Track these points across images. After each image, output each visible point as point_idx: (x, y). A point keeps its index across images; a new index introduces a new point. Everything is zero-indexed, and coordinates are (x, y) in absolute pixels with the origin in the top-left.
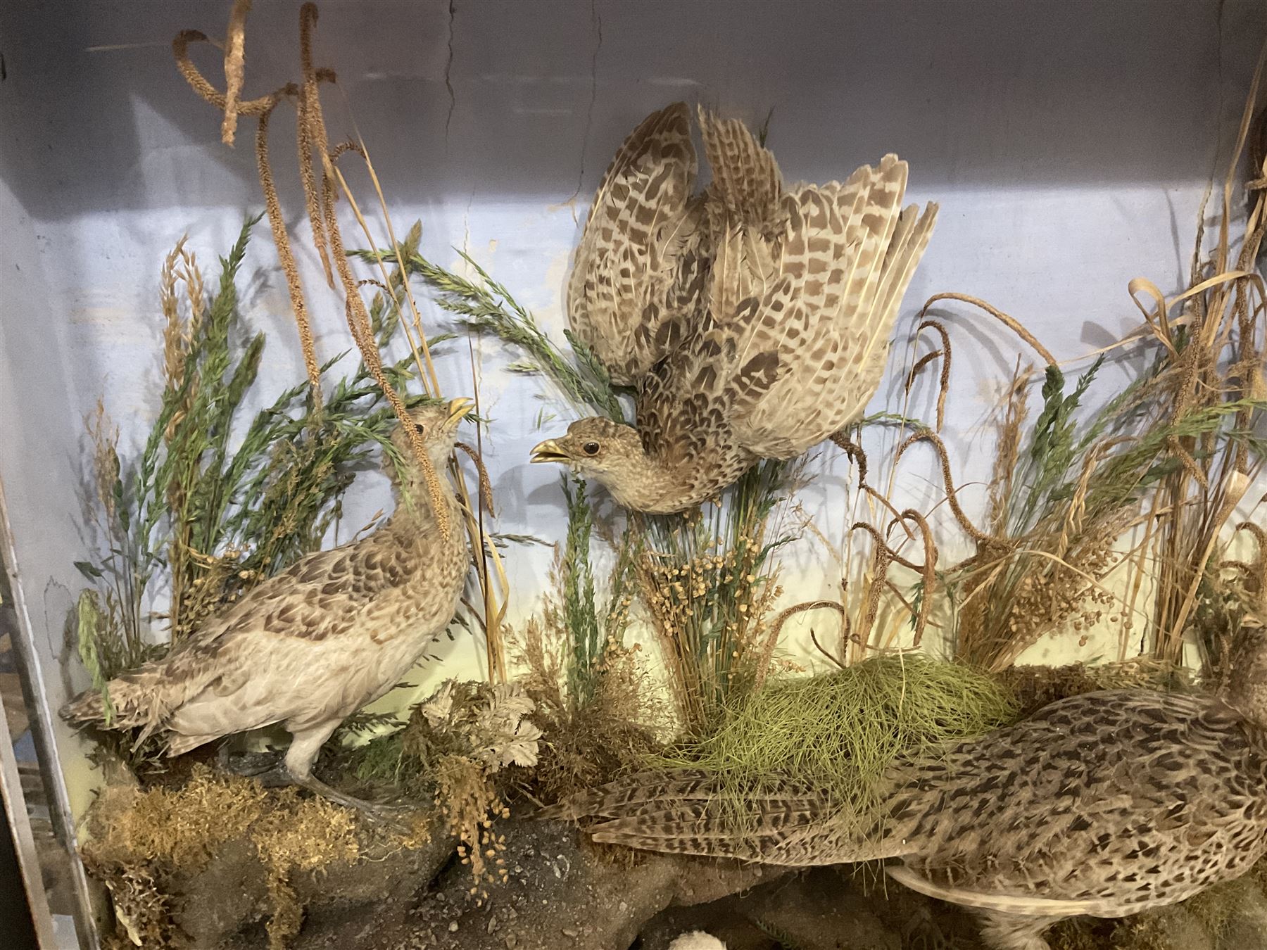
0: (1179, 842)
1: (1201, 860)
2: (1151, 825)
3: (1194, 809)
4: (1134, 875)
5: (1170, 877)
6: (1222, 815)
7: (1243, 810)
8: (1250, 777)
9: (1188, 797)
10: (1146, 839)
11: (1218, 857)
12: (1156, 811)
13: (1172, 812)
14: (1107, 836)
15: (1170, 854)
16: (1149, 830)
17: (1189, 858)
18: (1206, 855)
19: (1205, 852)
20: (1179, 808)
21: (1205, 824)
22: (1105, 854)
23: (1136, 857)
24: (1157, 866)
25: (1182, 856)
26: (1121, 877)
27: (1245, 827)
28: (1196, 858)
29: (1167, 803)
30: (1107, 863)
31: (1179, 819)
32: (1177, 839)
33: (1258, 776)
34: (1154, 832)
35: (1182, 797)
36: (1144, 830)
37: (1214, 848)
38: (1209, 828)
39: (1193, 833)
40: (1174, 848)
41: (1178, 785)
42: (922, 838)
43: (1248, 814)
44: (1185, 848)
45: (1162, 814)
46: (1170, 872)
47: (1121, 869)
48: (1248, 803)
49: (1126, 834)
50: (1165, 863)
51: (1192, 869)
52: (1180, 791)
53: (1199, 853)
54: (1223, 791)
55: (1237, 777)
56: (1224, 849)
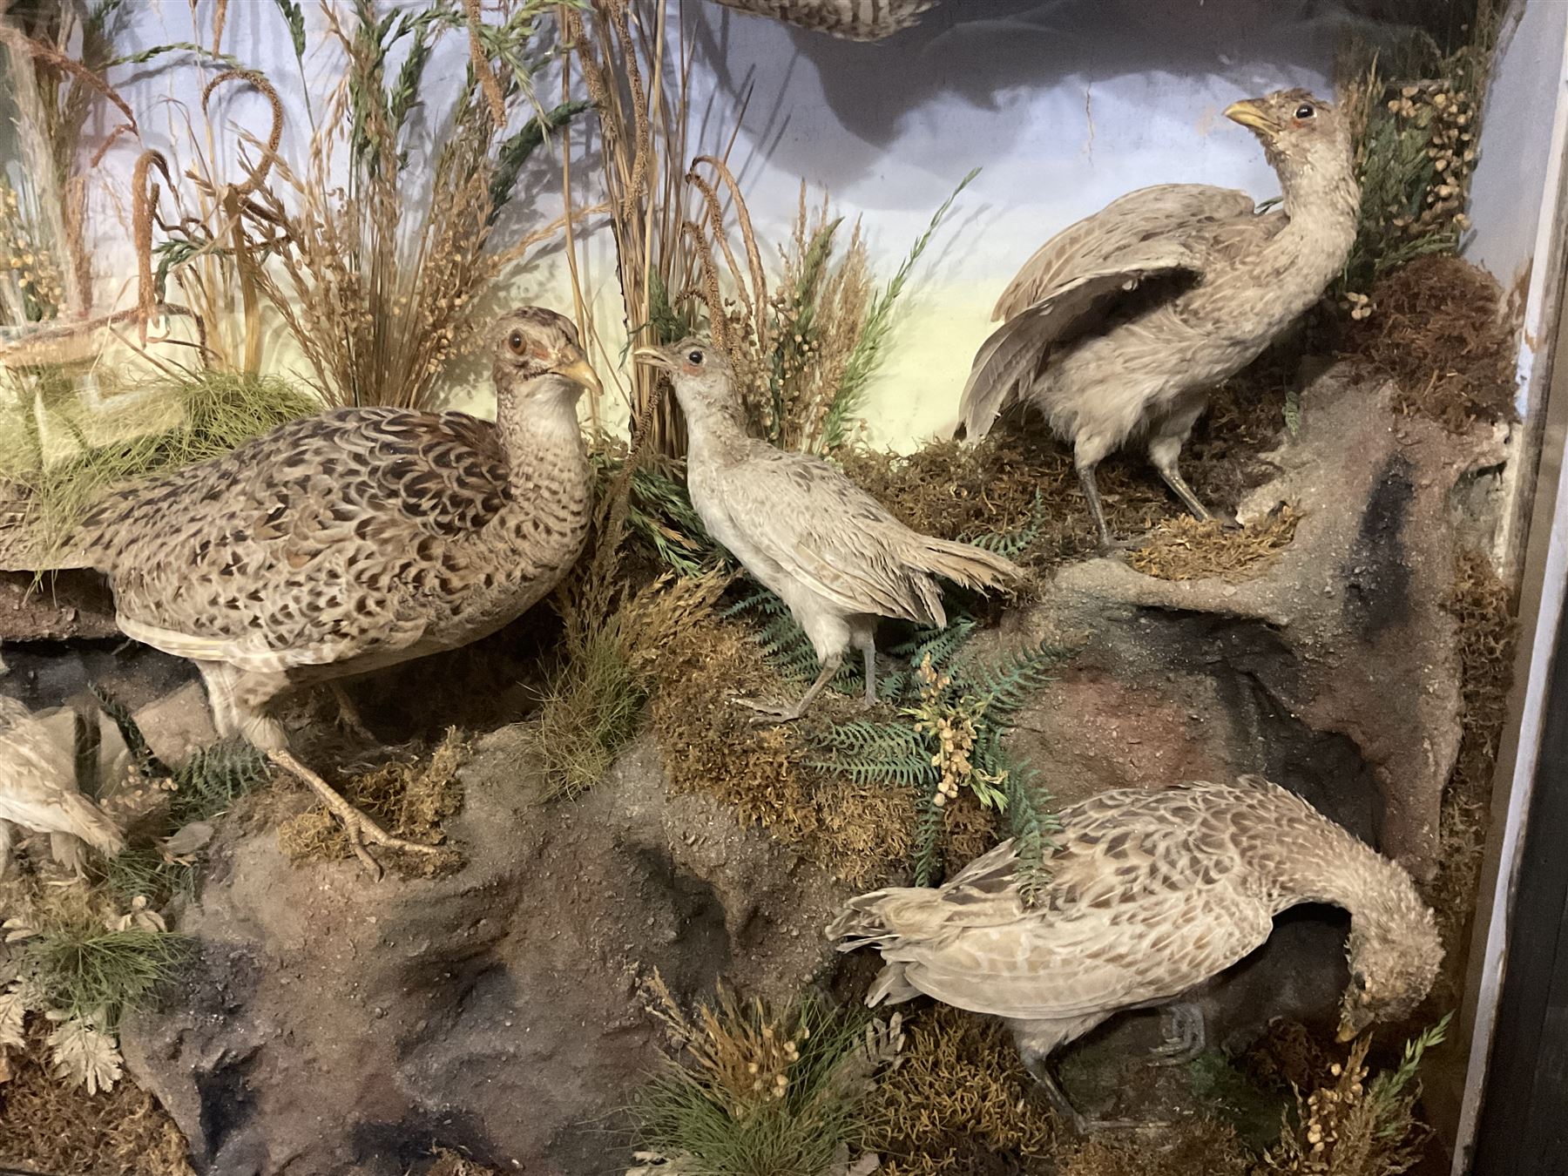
0: (277, 559)
1: (306, 589)
2: (249, 532)
3: (297, 516)
4: (235, 600)
5: (275, 609)
6: (324, 528)
7: (354, 523)
8: (380, 486)
9: (291, 498)
10: (240, 550)
11: (334, 591)
12: (256, 514)
13: (272, 518)
14: (208, 542)
15: (267, 574)
16: (244, 539)
17: (292, 584)
18: (312, 584)
19: (310, 579)
20: (279, 513)
21: (306, 538)
22: (204, 567)
23: (231, 573)
24: (257, 591)
25: (282, 579)
26: (222, 600)
27: (358, 550)
28: (299, 584)
29: (267, 505)
30: (205, 579)
31: (277, 528)
32: (274, 553)
33: (394, 487)
34: (249, 542)
35: (284, 499)
36: (240, 537)
37: (323, 576)
38: (311, 545)
39: (294, 549)
40: (271, 566)
41: (286, 484)
42: (99, 548)
43: (361, 532)
44: (284, 567)
45: (260, 518)
46: (274, 603)
47: (220, 590)
48: (365, 517)
49: (223, 542)
50: (265, 586)
51: (297, 600)
52: (285, 491)
53: (301, 578)
54: (336, 497)
55: (364, 483)
56: (342, 580)
